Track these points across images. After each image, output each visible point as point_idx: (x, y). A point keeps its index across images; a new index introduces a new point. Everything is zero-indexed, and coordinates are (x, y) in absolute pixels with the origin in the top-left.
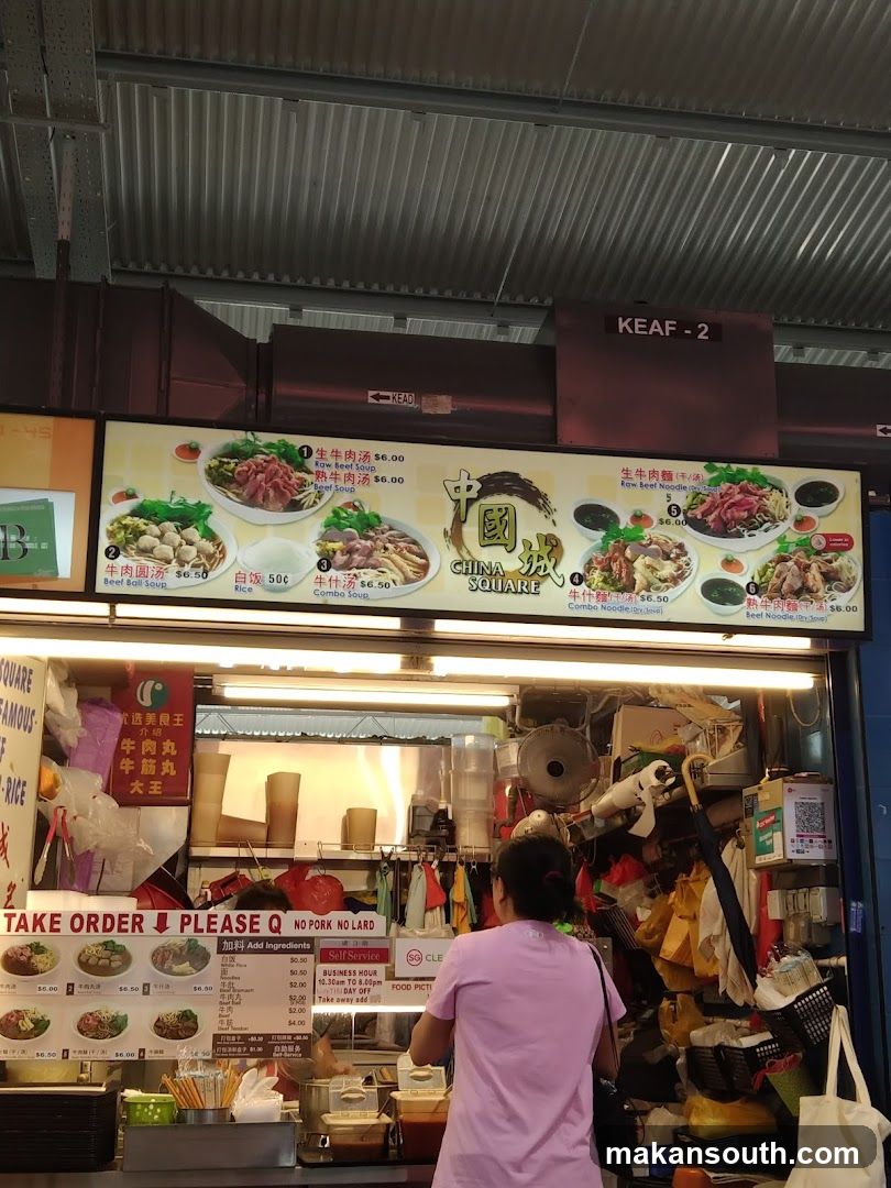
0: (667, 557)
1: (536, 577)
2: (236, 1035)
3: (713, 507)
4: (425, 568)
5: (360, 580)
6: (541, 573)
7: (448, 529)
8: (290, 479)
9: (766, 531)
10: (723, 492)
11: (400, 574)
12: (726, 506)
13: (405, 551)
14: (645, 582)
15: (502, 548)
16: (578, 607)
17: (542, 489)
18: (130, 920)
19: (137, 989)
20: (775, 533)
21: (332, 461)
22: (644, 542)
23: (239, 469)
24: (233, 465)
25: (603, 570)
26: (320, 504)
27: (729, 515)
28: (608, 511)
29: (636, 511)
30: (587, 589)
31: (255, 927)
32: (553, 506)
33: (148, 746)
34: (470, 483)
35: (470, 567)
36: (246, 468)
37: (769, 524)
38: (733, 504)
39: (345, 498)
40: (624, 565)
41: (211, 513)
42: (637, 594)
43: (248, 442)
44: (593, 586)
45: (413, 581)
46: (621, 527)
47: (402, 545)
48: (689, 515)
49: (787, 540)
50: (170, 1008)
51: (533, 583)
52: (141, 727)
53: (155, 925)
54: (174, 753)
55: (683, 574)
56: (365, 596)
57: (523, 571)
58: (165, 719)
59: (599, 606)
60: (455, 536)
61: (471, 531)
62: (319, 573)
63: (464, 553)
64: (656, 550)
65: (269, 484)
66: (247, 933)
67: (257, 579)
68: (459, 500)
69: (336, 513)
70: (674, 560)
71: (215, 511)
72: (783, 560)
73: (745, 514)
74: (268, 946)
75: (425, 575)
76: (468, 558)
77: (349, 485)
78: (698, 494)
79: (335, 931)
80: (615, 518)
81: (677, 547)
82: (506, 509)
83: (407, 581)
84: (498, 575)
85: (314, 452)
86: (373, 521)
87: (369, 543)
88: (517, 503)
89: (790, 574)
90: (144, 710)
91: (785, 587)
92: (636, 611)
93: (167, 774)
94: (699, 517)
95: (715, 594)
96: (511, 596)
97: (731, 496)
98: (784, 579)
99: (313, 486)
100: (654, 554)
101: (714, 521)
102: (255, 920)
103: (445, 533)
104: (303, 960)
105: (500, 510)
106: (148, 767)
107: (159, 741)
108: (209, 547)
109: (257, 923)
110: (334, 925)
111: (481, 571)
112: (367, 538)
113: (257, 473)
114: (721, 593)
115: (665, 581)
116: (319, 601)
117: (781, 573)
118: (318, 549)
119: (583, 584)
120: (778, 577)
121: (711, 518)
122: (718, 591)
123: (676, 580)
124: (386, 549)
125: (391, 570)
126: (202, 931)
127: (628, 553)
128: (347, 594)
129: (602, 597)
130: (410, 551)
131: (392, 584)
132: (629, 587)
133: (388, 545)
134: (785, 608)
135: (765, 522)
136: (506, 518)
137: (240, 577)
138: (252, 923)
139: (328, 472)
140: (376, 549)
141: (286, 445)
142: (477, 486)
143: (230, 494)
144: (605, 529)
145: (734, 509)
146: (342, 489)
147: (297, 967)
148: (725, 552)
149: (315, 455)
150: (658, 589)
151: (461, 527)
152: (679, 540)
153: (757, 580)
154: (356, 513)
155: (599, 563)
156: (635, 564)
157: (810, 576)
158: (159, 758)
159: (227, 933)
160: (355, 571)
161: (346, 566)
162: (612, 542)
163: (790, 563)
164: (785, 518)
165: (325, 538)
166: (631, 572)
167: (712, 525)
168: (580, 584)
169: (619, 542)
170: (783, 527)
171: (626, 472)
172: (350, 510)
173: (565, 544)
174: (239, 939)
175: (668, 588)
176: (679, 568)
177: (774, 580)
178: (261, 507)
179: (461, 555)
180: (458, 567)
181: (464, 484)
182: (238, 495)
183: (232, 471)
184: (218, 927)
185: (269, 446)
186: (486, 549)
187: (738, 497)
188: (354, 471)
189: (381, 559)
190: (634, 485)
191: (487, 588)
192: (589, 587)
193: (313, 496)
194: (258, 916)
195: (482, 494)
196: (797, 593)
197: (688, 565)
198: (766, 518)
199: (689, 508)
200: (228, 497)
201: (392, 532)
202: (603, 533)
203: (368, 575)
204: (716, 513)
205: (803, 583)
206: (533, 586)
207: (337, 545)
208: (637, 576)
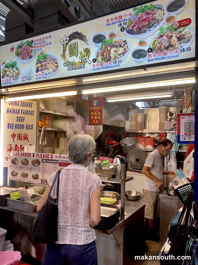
0: (121, 46)
1: (84, 63)
2: (45, 180)
3: (136, 23)
4: (57, 66)
5: (44, 73)
6: (85, 61)
7: (62, 54)
8: (29, 50)
9: (155, 27)
10: (139, 17)
11: (53, 70)
12: (140, 22)
13: (53, 63)
14: (114, 57)
15: (75, 56)
16: (95, 69)
17: (84, 34)
18: (29, 154)
19: (29, 168)
20: (158, 27)
21: (37, 43)
22: (113, 43)
23: (21, 51)
24: (19, 50)
25: (101, 56)
26: (35, 55)
27: (141, 25)
28: (102, 36)
29: (111, 33)
30: (97, 63)
31: (48, 157)
32: (87, 39)
33: (96, 113)
34: (66, 39)
35: (67, 64)
36: (22, 50)
37: (156, 24)
38: (143, 20)
39: (40, 51)
40: (108, 52)
41: (17, 63)
42: (112, 61)
43: (22, 43)
44: (99, 62)
45: (56, 71)
46: (106, 40)
47: (52, 61)
48: (128, 29)
49: (163, 28)
50: (34, 173)
51: (83, 64)
52: (94, 110)
53: (33, 156)
54: (100, 114)
55: (126, 51)
56: (46, 77)
57: (80, 62)
58: (98, 108)
59: (101, 68)
60: (64, 56)
61: (67, 53)
62: (36, 73)
63: (66, 60)
64: (117, 45)
65: (26, 53)
66: (47, 158)
67: (26, 77)
68: (64, 45)
69: (38, 56)
70: (123, 47)
71: (18, 62)
72: (162, 36)
73: (147, 23)
74: (50, 161)
75: (58, 68)
76: (67, 61)
77: (41, 48)
78: (131, 20)
79: (62, 159)
80: (104, 37)
81: (124, 42)
82: (75, 43)
83: (54, 71)
84: (74, 65)
85: (33, 41)
86: (46, 56)
87: (45, 63)
88: (78, 41)
89: (164, 41)
90: (94, 107)
91: (162, 47)
92: (112, 67)
93: (99, 119)
94: (131, 29)
95: (137, 56)
96: (78, 70)
97: (143, 17)
98: (162, 44)
99: (34, 51)
100: (116, 47)
101: (136, 29)
102: (48, 155)
103: (61, 55)
104: (56, 165)
105: (74, 44)
106: (96, 118)
107: (97, 112)
108: (17, 71)
109: (49, 156)
110: (62, 157)
111: (70, 64)
112: (45, 61)
113: (24, 51)
114: (139, 55)
115: (120, 55)
116: (37, 80)
117: (160, 42)
118: (36, 67)
119: (96, 62)
120: (159, 44)
121: (135, 28)
122: (138, 54)
123: (123, 54)
124: (49, 63)
125: (50, 69)
126: (39, 157)
127: (109, 48)
128: (42, 77)
129: (102, 65)
130: (54, 63)
131: (51, 73)
132: (109, 60)
133: (50, 62)
134: (162, 55)
135: (155, 23)
136: (75, 46)
137: (23, 78)
138: (48, 156)
139: (36, 46)
140: (47, 64)
141: (28, 41)
142: (68, 39)
143: (20, 58)
144: (102, 42)
145: (143, 22)
146: (39, 50)
147: (55, 166)
148: (140, 39)
149: (34, 42)
150: (118, 58)
151: (65, 53)
152: (124, 39)
153: (151, 47)
154: (42, 55)
155: (100, 54)
156: (111, 51)
157: (172, 40)
158: (97, 116)
159: (44, 158)
160: (43, 71)
161: (41, 70)
162: (104, 46)
163: (164, 37)
164: (163, 20)
165: (37, 64)
166: (109, 55)
167: (135, 31)
168: (95, 62)
169: (106, 45)
170: (161, 23)
171: (108, 20)
172: (41, 55)
173: (91, 50)
174: (45, 159)
175: (121, 57)
176: (125, 49)
177: (158, 45)
178: (25, 59)
179: (65, 61)
180: (65, 64)
181: (65, 40)
182: (21, 57)
183: (19, 52)
184: (42, 157)
185: (26, 43)
186: (71, 57)
187: (145, 17)
188: (42, 44)
189: (48, 66)
190: (110, 24)
191: (72, 69)
192: (98, 62)
193: (34, 53)
194: (49, 155)
195: (69, 41)
196: (167, 48)
197: (127, 47)
198: (155, 22)
199: (128, 27)
200: (19, 59)
201: (50, 58)
202: (101, 44)
203: (46, 71)
204: (137, 26)
205: (169, 44)
206: (83, 65)
207: (39, 65)
208: (112, 55)
